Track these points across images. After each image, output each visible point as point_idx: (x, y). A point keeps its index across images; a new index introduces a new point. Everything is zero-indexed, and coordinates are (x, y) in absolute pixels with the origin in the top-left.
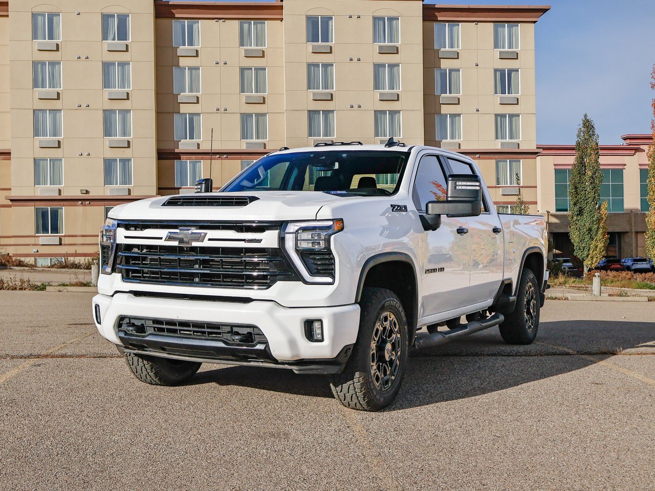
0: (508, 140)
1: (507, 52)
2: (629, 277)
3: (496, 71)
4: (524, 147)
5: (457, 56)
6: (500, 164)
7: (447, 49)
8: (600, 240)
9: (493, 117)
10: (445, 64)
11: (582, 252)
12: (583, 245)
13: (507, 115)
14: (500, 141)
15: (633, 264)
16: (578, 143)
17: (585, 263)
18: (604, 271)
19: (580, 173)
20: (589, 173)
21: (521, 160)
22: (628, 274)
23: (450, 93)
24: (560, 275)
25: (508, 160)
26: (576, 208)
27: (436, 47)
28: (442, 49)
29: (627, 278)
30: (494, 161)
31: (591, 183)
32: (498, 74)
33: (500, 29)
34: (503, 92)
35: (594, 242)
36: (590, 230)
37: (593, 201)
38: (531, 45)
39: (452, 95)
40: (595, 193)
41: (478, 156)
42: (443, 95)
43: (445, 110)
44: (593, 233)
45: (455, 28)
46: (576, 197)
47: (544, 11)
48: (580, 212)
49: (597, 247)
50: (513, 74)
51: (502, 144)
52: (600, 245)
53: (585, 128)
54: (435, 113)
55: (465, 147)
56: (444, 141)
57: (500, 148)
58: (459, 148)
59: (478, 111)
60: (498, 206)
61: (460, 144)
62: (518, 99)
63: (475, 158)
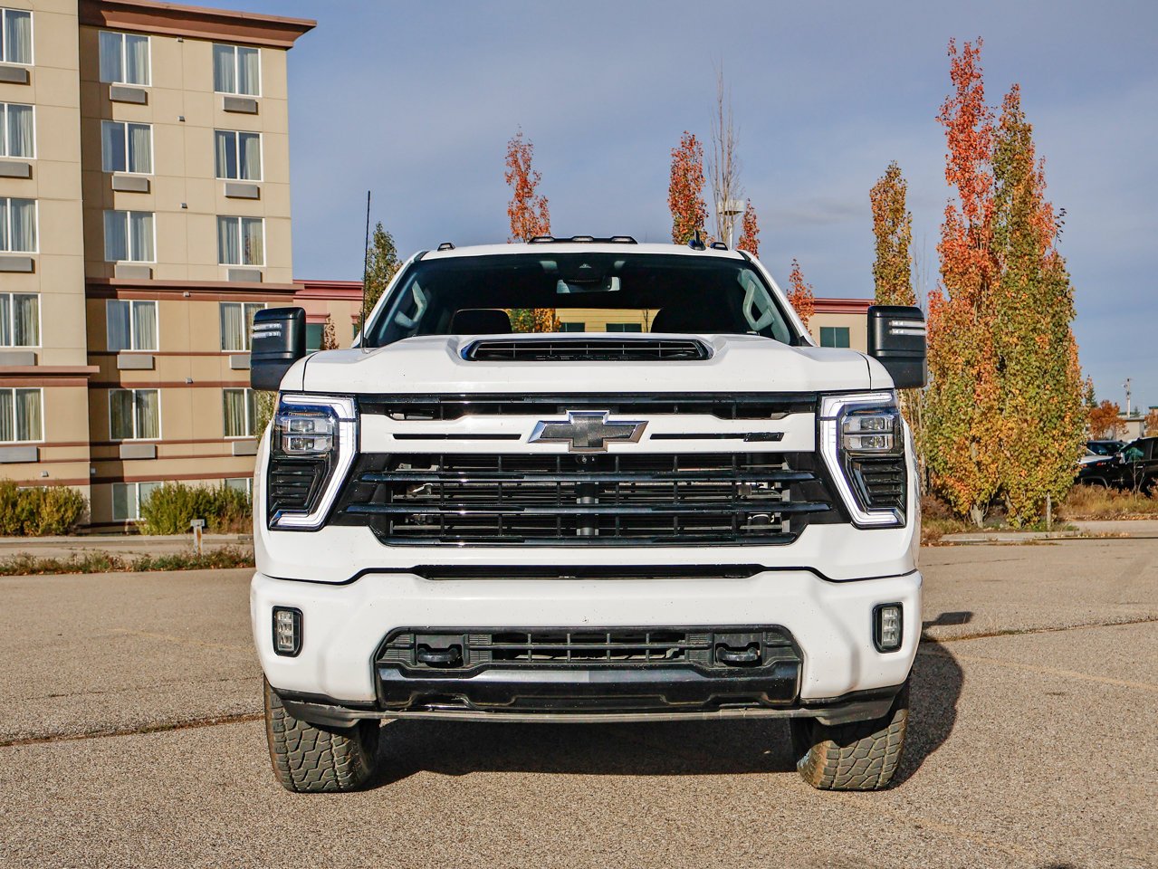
0: (241, 265)
1: (239, 101)
3: (218, 133)
4: (271, 280)
5: (142, 99)
6: (228, 310)
7: (125, 83)
9: (214, 221)
10: (121, 113)
13: (240, 219)
14: (226, 266)
16: (367, 277)
21: (266, 305)
23: (132, 169)
25: (243, 304)
27: (103, 78)
28: (115, 84)
30: (216, 305)
32: (222, 139)
33: (224, 55)
34: (232, 174)
38: (281, 90)
39: (136, 174)
41: (186, 294)
42: (117, 173)
43: (122, 202)
45: (140, 45)
47: (305, 29)
50: (249, 141)
51: (232, 272)
53: (378, 248)
54: (103, 208)
55: (161, 277)
56: (120, 262)
57: (227, 280)
58: (151, 278)
59: (185, 207)
60: (225, 393)
61: (151, 270)
62: (259, 189)
63: (181, 299)
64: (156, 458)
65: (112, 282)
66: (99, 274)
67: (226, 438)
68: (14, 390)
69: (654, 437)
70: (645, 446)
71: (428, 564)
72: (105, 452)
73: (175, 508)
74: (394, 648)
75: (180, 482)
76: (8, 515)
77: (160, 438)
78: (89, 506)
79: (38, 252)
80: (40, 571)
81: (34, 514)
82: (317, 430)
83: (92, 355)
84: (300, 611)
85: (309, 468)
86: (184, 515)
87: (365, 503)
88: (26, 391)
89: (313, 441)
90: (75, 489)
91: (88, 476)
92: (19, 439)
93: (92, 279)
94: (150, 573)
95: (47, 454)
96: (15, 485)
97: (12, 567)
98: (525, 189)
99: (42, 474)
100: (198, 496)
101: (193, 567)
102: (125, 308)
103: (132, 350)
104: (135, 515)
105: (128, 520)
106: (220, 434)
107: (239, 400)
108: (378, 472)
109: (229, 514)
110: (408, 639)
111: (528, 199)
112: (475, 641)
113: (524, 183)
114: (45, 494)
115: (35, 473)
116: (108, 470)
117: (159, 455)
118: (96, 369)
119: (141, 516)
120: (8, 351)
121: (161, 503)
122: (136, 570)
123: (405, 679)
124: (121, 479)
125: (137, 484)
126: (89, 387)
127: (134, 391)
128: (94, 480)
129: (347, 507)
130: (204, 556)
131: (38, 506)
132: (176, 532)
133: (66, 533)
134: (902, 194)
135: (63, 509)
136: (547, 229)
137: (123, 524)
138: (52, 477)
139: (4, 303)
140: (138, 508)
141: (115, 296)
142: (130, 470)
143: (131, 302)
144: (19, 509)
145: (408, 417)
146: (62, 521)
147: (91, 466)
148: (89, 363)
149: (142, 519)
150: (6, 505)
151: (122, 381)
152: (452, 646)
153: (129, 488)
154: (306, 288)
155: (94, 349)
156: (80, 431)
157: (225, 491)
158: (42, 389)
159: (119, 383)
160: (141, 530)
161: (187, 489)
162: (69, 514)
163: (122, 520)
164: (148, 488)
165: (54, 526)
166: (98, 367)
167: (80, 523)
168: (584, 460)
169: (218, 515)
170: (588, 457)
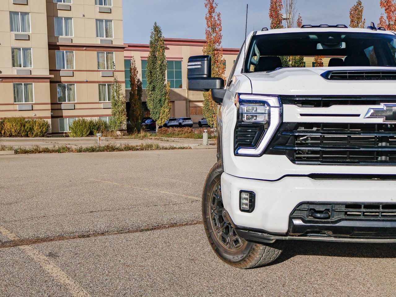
0: (105, 38)
2: (190, 131)
4: (115, 43)
6: (100, 55)
8: (166, 107)
9: (95, 21)
11: (155, 115)
12: (156, 111)
13: (104, 20)
14: (99, 38)
15: (183, 121)
16: (151, 42)
17: (157, 123)
18: (172, 128)
19: (153, 63)
20: (159, 62)
21: (114, 52)
22: (189, 129)
23: (64, 2)
24: (142, 131)
25: (105, 52)
26: (151, 86)
29: (188, 132)
30: (96, 52)
31: (160, 69)
34: (101, 4)
35: (162, 108)
36: (160, 100)
37: (162, 81)
39: (66, 3)
40: (162, 76)
41: (84, 48)
42: (59, 3)
43: (61, 14)
44: (162, 102)
46: (151, 78)
48: (154, 89)
49: (164, 112)
51: (101, 40)
52: (166, 111)
53: (155, 32)
54: (54, 16)
55: (75, 42)
56: (60, 36)
57: (100, 43)
58: (72, 42)
59: (84, 16)
60: (99, 85)
61: (72, 40)
62: (111, 9)
63: (83, 50)
64: (75, 109)
65: (58, 44)
66: (53, 41)
67: (100, 102)
68: (23, 84)
71: (316, 173)
72: (56, 107)
73: (82, 128)
74: (299, 210)
75: (83, 118)
76: (22, 130)
77: (76, 102)
78: (51, 126)
79: (31, 32)
80: (42, 152)
81: (31, 129)
82: (259, 111)
83: (52, 71)
84: (254, 193)
85: (255, 128)
86: (85, 130)
87: (284, 144)
88: (27, 84)
89: (256, 116)
90: (46, 120)
91: (50, 116)
92: (25, 102)
93: (50, 43)
94: (83, 153)
95: (35, 107)
96: (24, 118)
97: (32, 150)
98: (212, 10)
99: (34, 115)
100: (90, 123)
101: (98, 151)
102: (63, 53)
103: (65, 69)
104: (67, 130)
105: (64, 132)
106: (98, 101)
107: (104, 88)
108: (291, 131)
109: (101, 130)
110: (305, 206)
111: (213, 13)
112: (337, 208)
113: (212, 7)
114: (35, 122)
115: (31, 114)
116: (57, 113)
117: (76, 108)
118: (52, 76)
119: (69, 130)
120: (21, 69)
121: (77, 126)
122: (77, 152)
123: (305, 224)
124: (62, 117)
125: (68, 118)
126: (50, 83)
127: (66, 84)
128: (52, 117)
129: (274, 146)
130: (102, 147)
131: (33, 126)
132: (82, 136)
133: (43, 136)
134: (361, 11)
135: (42, 128)
136: (220, 25)
137: (63, 133)
138: (37, 116)
139: (19, 51)
140: (68, 127)
141: (59, 49)
142: (65, 113)
143: (65, 51)
144: (26, 127)
145: (303, 106)
146: (41, 132)
147: (51, 112)
148: (50, 74)
149: (70, 131)
150: (22, 126)
151: (62, 80)
152: (326, 210)
153: (65, 120)
154: (128, 46)
155: (51, 69)
156: (47, 99)
157: (100, 121)
158: (33, 83)
159: (61, 81)
160: (70, 136)
161: (86, 121)
162: (44, 129)
163: (62, 132)
164: (72, 120)
165: (39, 134)
166: (53, 75)
167: (48, 133)
168: (389, 126)
169: (98, 130)
170: (391, 125)
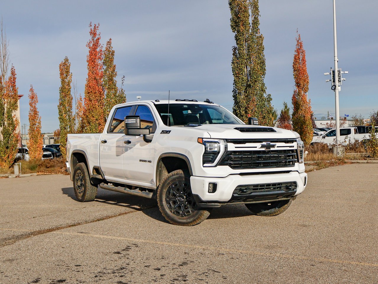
69: (277, 147)
70: (276, 149)
71: (242, 172)
74: (237, 189)
84: (215, 183)
85: (212, 154)
87: (227, 161)
89: (214, 148)
112: (250, 187)
123: (238, 195)
129: (224, 162)
134: (69, 67)
170: (267, 151)
